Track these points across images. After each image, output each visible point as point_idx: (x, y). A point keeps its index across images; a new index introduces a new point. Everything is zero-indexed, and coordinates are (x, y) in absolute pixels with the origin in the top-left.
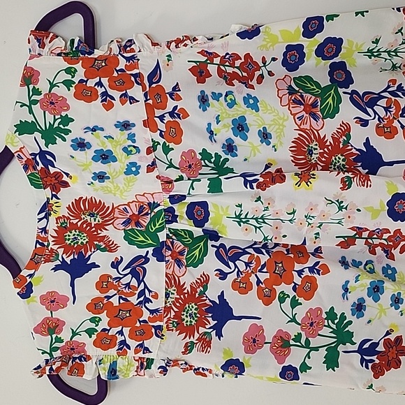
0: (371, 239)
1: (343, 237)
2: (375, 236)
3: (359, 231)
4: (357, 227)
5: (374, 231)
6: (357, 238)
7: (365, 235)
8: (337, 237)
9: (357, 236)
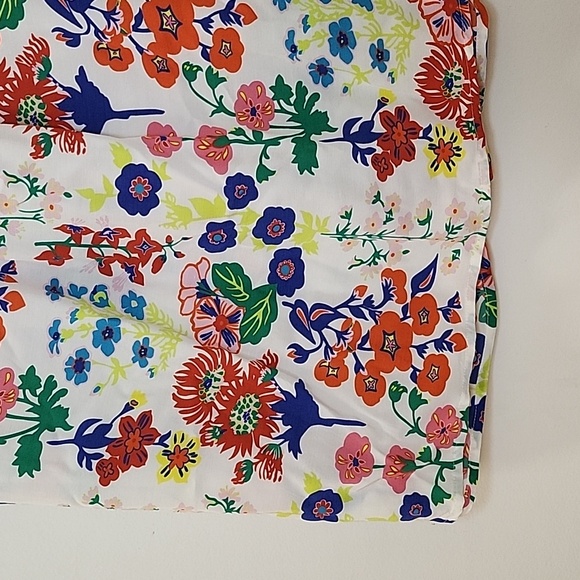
0: (99, 247)
1: (48, 244)
2: (105, 243)
3: (76, 232)
4: (71, 226)
5: (101, 234)
6: (73, 245)
7: (87, 239)
8: (36, 244)
9: (72, 242)
